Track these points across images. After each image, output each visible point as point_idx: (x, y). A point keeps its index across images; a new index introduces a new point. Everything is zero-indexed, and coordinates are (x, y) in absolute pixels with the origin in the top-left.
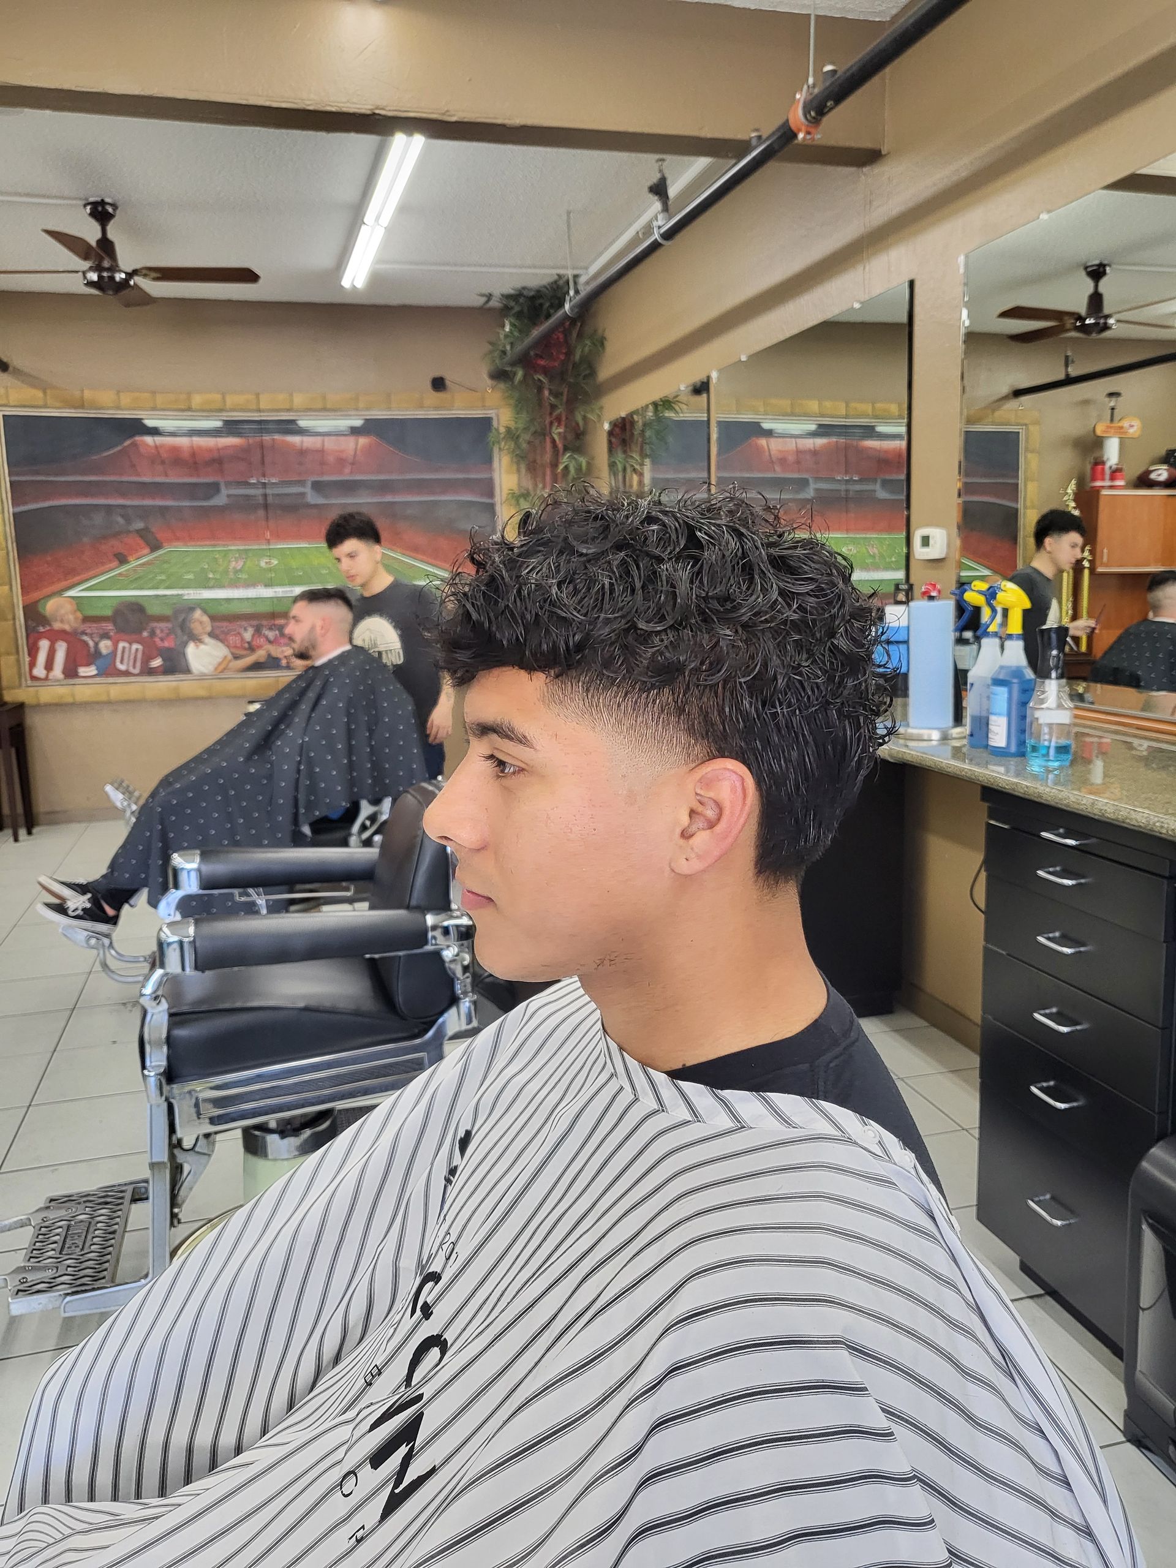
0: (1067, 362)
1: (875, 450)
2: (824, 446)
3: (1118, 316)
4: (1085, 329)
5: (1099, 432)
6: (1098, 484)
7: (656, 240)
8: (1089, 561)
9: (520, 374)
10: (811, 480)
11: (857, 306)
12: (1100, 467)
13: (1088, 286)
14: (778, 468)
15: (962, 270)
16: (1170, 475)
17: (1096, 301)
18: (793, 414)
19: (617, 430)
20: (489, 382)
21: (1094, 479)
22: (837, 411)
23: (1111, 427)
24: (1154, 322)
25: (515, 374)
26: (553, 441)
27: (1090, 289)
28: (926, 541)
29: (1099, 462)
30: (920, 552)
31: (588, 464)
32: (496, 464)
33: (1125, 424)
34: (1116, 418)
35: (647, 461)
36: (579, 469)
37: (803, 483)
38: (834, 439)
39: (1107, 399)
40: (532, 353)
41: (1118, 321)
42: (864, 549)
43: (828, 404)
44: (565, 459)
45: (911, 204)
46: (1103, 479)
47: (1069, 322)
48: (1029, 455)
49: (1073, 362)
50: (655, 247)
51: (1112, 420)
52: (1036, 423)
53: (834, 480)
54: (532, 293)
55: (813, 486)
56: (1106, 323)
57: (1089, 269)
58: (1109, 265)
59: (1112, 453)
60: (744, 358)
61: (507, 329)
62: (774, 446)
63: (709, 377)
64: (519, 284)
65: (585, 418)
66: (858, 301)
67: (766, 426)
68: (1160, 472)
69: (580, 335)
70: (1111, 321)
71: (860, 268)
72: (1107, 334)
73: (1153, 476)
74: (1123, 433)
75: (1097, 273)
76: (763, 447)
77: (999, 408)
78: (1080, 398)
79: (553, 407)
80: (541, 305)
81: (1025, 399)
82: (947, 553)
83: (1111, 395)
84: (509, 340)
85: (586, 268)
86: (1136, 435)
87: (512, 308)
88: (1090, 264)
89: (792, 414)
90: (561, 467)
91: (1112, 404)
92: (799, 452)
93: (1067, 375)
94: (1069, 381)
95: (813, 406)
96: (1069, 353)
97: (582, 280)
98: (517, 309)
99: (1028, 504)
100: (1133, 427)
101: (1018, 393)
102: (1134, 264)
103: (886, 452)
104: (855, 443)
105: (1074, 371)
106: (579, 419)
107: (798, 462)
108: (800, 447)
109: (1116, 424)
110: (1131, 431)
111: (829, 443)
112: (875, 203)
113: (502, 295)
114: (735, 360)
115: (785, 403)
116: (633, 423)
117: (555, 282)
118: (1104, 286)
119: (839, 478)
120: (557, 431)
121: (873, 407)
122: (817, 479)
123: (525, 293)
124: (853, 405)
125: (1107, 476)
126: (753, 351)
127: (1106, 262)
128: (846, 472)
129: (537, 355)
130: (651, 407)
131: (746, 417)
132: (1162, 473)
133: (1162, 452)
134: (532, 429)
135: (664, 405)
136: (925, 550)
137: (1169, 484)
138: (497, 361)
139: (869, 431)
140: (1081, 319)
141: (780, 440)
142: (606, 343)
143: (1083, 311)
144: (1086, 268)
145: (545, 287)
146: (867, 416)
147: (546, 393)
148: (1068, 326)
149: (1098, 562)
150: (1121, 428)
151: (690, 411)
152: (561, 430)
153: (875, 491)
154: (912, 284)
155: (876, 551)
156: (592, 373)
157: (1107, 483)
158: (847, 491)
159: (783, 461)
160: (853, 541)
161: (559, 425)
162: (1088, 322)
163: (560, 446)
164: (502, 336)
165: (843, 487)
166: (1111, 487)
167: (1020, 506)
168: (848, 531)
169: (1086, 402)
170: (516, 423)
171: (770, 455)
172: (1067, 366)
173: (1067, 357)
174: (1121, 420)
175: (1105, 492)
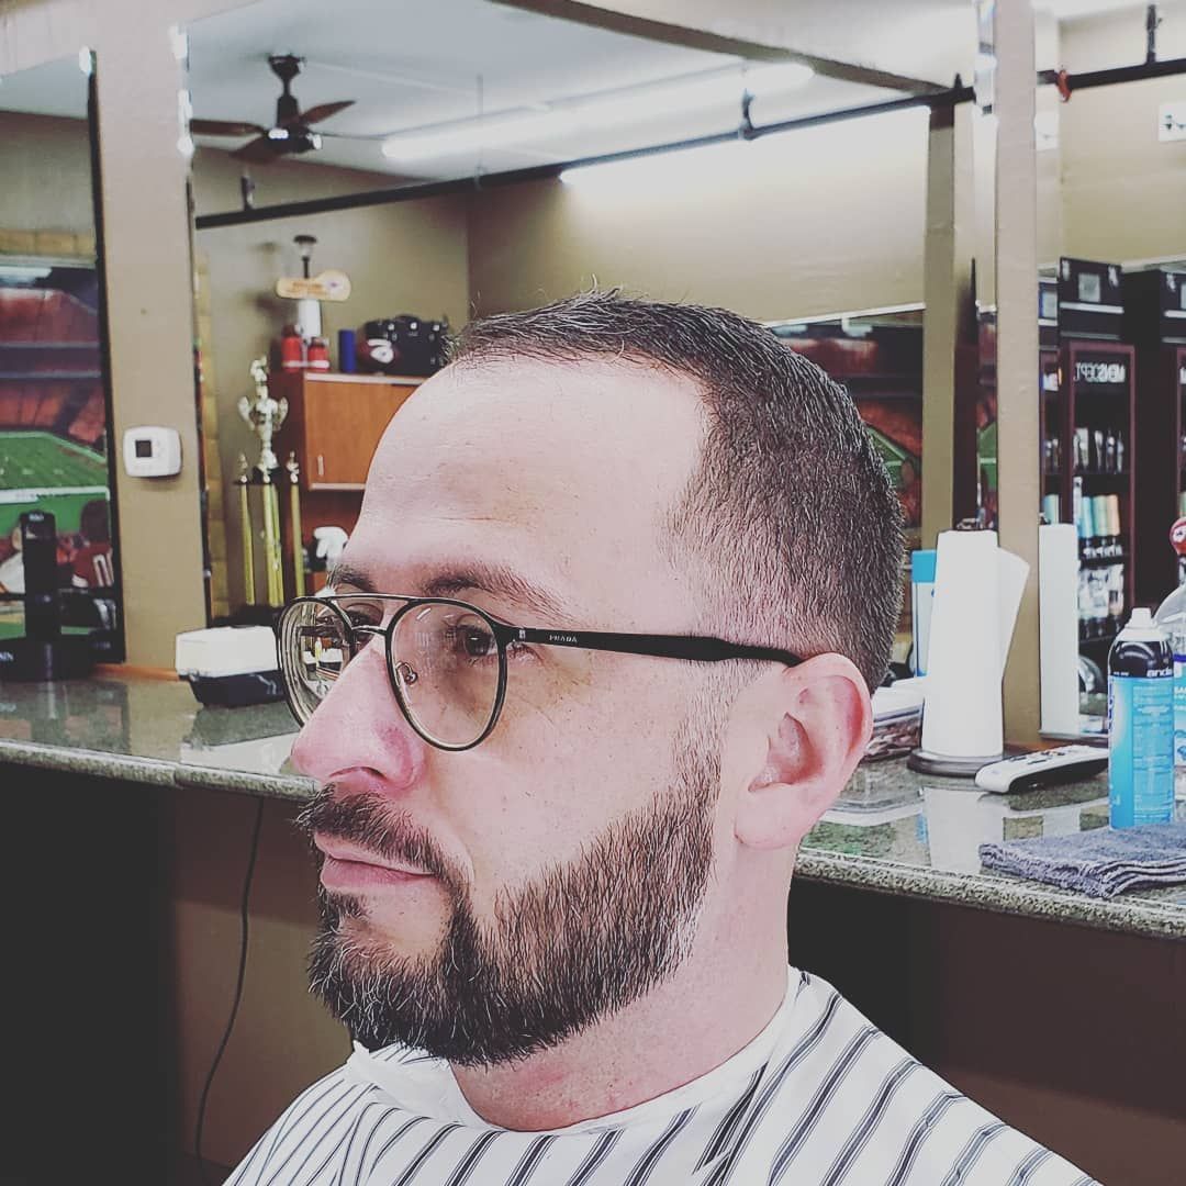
0: (245, 189)
8: (298, 474)
12: (294, 340)
13: (275, 87)
16: (395, 355)
17: (288, 105)
21: (290, 357)
23: (303, 285)
27: (279, 91)
28: (144, 449)
29: (292, 333)
30: (133, 465)
33: (322, 280)
34: (312, 272)
39: (296, 245)
49: (253, 189)
51: (306, 276)
56: (307, 140)
57: (277, 62)
58: (301, 60)
59: (309, 324)
68: (382, 350)
70: (314, 139)
72: (308, 155)
73: (372, 355)
74: (321, 293)
75: (286, 67)
78: (261, 240)
82: (182, 467)
83: (305, 240)
86: (340, 297)
88: (275, 55)
91: (304, 252)
93: (247, 206)
94: (248, 215)
96: (247, 176)
100: (337, 286)
105: (257, 202)
109: (311, 281)
110: (333, 291)
118: (298, 87)
127: (295, 55)
132: (384, 352)
136: (144, 461)
144: (271, 60)
149: (309, 475)
150: (318, 286)
157: (307, 364)
169: (269, 247)
172: (245, 193)
173: (244, 181)
174: (316, 276)
175: (309, 376)
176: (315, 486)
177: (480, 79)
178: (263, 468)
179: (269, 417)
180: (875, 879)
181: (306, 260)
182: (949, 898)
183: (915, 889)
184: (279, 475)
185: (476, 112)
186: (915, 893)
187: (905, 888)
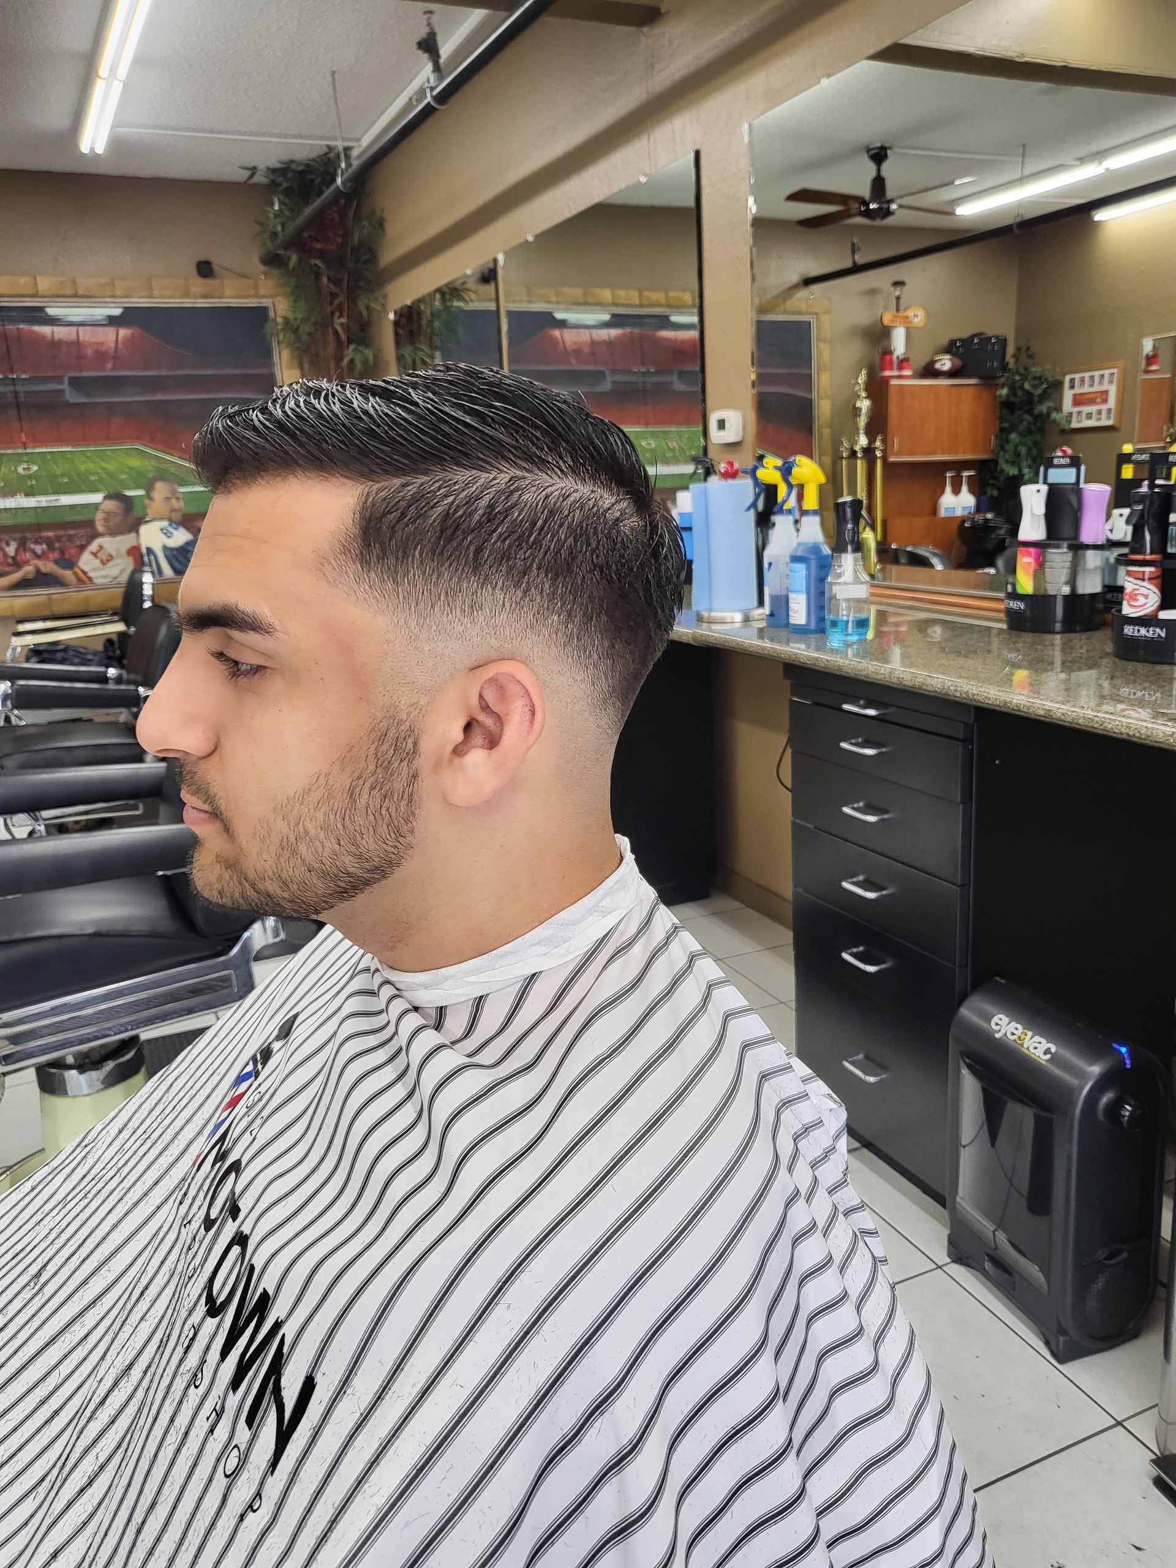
0: (854, 250)
1: (669, 340)
2: (619, 338)
3: (900, 201)
4: (869, 214)
5: (886, 322)
6: (887, 373)
7: (429, 103)
8: (882, 450)
9: (294, 259)
10: (607, 372)
11: (643, 179)
12: (888, 357)
13: (871, 169)
14: (573, 361)
15: (746, 140)
16: (953, 364)
17: (879, 184)
18: (586, 303)
19: (404, 321)
20: (262, 268)
21: (883, 369)
22: (630, 299)
23: (896, 317)
24: (935, 208)
25: (289, 259)
26: (336, 333)
27: (874, 174)
28: (722, 424)
29: (888, 352)
30: (717, 436)
31: (375, 356)
32: (276, 359)
33: (910, 313)
34: (902, 307)
35: (438, 354)
36: (365, 362)
37: (600, 376)
38: (628, 330)
39: (892, 289)
40: (306, 234)
41: (900, 206)
42: (664, 444)
43: (621, 293)
44: (350, 352)
45: (692, 68)
46: (891, 369)
47: (855, 206)
48: (821, 345)
49: (859, 249)
50: (428, 112)
51: (898, 310)
52: (827, 312)
53: (630, 372)
54: (301, 168)
55: (609, 378)
56: (888, 208)
57: (872, 152)
58: (890, 148)
59: (899, 343)
60: (530, 238)
61: (276, 207)
62: (569, 337)
63: (495, 261)
64: (285, 157)
65: (368, 308)
66: (645, 175)
67: (559, 316)
68: (943, 362)
69: (357, 217)
70: (894, 207)
71: (644, 138)
72: (889, 221)
73: (938, 366)
74: (909, 323)
75: (879, 156)
76: (556, 338)
77: (790, 297)
78: (866, 288)
79: (333, 295)
80: (313, 180)
81: (816, 288)
82: (743, 437)
83: (898, 284)
84: (278, 220)
85: (358, 140)
86: (921, 324)
87: (280, 184)
88: (872, 147)
89: (584, 304)
90: (346, 360)
91: (897, 293)
92: (593, 343)
93: (855, 263)
94: (857, 269)
95: (606, 294)
96: (855, 241)
97: (355, 153)
98: (285, 185)
99: (822, 394)
100: (918, 316)
101: (808, 282)
102: (915, 148)
103: (682, 342)
104: (650, 333)
105: (861, 259)
106: (362, 308)
107: (593, 354)
108: (595, 338)
109: (901, 314)
110: (916, 320)
111: (624, 335)
112: (657, 67)
113: (268, 169)
114: (521, 240)
115: (577, 292)
116: (420, 313)
117: (326, 154)
118: (886, 168)
119: (635, 370)
120: (339, 322)
121: (667, 297)
122: (614, 371)
123: (293, 166)
124: (646, 293)
125: (895, 366)
126: (539, 231)
127: (887, 145)
128: (643, 364)
129: (310, 237)
130: (438, 296)
131: (538, 307)
132: (945, 363)
133: (945, 341)
134: (313, 320)
135: (450, 294)
136: (722, 433)
137: (952, 374)
138: (269, 244)
139: (664, 322)
140: (865, 203)
141: (574, 331)
142: (386, 225)
143: (866, 193)
144: (868, 151)
145: (314, 160)
146: (660, 305)
147: (325, 280)
148: (854, 211)
149: (889, 451)
150: (907, 317)
151: (478, 302)
152: (343, 320)
153: (671, 383)
154: (697, 154)
155: (675, 444)
156: (373, 258)
157: (895, 373)
158: (644, 383)
159: (577, 352)
160: (654, 435)
161: (341, 316)
162: (872, 206)
163: (343, 337)
164: (271, 215)
165: (640, 379)
166: (900, 377)
167: (814, 395)
168: (647, 424)
169: (873, 292)
170: (294, 312)
171: (564, 346)
172: (853, 253)
173: (853, 245)
174: (906, 309)
175: (894, 382)
176: (892, 459)
177: (1024, 146)
178: (857, 448)
179: (864, 411)
180: (1110, 726)
181: (898, 298)
182: (1161, 742)
183: (1137, 735)
184: (869, 451)
185: (1019, 175)
186: (1138, 738)
187: (1131, 733)
